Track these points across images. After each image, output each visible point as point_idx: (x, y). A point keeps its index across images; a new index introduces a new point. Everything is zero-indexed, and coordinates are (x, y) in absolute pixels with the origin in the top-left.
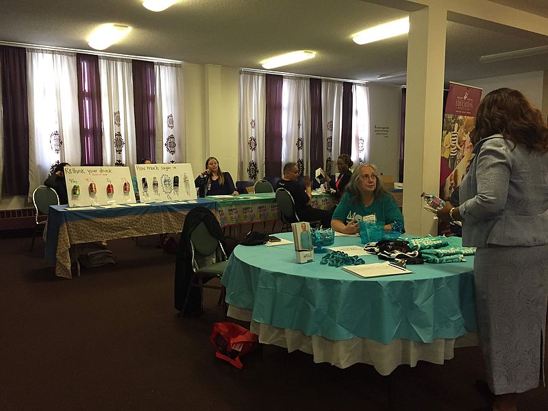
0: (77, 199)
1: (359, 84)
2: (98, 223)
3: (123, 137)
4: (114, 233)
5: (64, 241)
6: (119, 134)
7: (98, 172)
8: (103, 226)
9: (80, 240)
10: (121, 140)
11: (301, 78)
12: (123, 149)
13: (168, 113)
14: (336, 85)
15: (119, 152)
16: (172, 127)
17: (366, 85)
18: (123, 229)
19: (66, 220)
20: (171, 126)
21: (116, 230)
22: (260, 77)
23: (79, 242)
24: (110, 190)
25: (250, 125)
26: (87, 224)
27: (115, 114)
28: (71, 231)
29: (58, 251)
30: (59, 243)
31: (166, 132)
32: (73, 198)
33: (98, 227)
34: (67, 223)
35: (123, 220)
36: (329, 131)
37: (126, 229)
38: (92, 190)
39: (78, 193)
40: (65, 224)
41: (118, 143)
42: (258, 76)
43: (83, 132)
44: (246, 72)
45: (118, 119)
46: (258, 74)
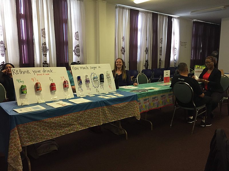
0: (24, 98)
1: (175, 18)
2: (48, 123)
3: (47, 46)
4: (62, 130)
5: (15, 145)
6: (45, 44)
7: (42, 72)
8: (52, 125)
9: (31, 141)
10: (46, 47)
11: (148, 12)
12: (48, 53)
13: (76, 30)
14: (165, 18)
15: (45, 55)
16: (78, 40)
17: (178, 18)
18: (70, 125)
19: (17, 124)
20: (77, 38)
21: (64, 127)
22: (127, 11)
23: (30, 143)
24: (53, 87)
25: (122, 40)
26: (37, 125)
27: (42, 30)
28: (22, 134)
29: (9, 156)
30: (10, 149)
31: (75, 42)
32: (21, 97)
33: (48, 127)
34: (18, 127)
35: (69, 118)
36: (161, 44)
37: (73, 125)
38: (37, 88)
39: (25, 92)
40: (16, 128)
41: (44, 49)
42: (126, 10)
43: (21, 42)
44: (120, 7)
45: (44, 33)
46: (126, 9)
